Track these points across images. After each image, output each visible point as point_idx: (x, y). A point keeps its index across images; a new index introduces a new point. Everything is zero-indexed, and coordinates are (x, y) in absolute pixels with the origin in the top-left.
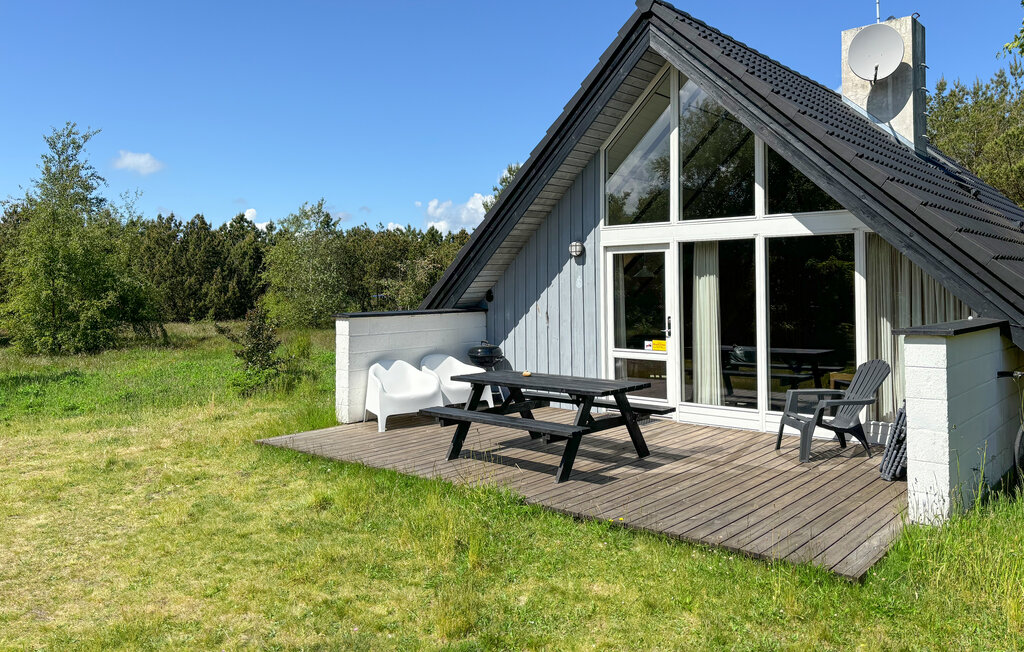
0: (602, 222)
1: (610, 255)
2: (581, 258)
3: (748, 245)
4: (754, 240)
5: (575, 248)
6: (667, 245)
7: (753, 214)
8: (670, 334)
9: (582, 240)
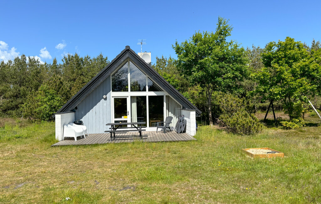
0: (111, 91)
1: (113, 98)
2: (106, 99)
3: (145, 97)
4: (146, 96)
5: (104, 97)
6: (128, 97)
7: (146, 91)
8: (128, 115)
9: (106, 95)
